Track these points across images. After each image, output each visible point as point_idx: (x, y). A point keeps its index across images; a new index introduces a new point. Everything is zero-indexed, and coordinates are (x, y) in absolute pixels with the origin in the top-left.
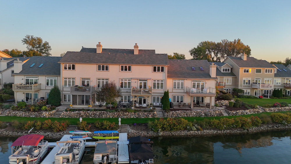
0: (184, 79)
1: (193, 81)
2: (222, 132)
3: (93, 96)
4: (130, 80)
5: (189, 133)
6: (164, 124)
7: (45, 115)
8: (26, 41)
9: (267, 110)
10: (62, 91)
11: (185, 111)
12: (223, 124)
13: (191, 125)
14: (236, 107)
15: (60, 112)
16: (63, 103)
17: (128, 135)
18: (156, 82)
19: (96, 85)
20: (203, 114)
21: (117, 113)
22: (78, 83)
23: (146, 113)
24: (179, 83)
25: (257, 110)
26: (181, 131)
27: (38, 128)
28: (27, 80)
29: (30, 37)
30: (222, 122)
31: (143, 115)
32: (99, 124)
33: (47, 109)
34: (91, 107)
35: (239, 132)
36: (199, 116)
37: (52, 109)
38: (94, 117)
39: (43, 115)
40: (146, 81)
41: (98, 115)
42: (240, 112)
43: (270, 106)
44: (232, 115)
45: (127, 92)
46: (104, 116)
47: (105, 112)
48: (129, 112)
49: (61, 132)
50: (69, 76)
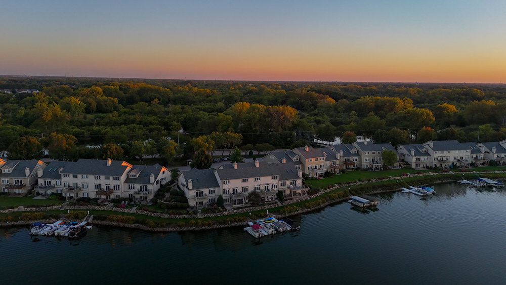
0: (286, 181)
1: (291, 181)
4: (260, 186)
9: (326, 191)
11: (291, 200)
13: (298, 208)
14: (312, 193)
16: (224, 204)
18: (273, 185)
19: (241, 191)
20: (299, 200)
21: (261, 207)
22: (231, 191)
24: (283, 183)
25: (321, 192)
28: (197, 193)
31: (273, 206)
35: (317, 208)
40: (268, 185)
41: (252, 209)
42: (315, 196)
43: (326, 188)
44: (311, 198)
48: (266, 206)
50: (226, 188)
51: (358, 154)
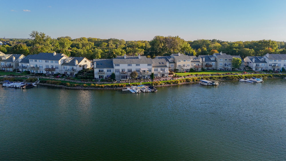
1: (161, 68)
4: (139, 69)
9: (186, 77)
11: (159, 79)
15: (118, 82)
16: (116, 78)
18: (149, 69)
19: (127, 71)
20: (165, 80)
21: (138, 81)
22: (121, 71)
23: (147, 81)
24: (156, 69)
25: (182, 77)
26: (159, 85)
28: (99, 70)
30: (171, 82)
34: (127, 79)
44: (174, 80)
45: (138, 74)
49: (125, 87)
50: (117, 69)
51: (215, 61)
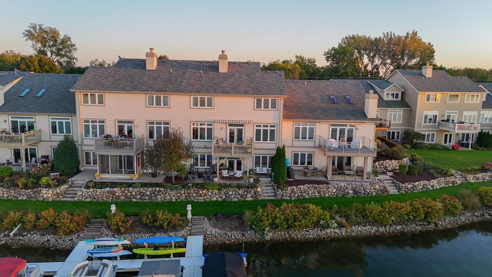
0: (316, 122)
1: (332, 125)
2: (388, 228)
3: (140, 156)
4: (211, 125)
5: (323, 232)
6: (276, 218)
7: (45, 196)
8: (30, 35)
9: (471, 178)
10: (80, 145)
11: (316, 186)
12: (390, 213)
13: (328, 216)
14: (412, 174)
15: (76, 189)
16: (85, 168)
17: (205, 239)
18: (262, 128)
19: (145, 135)
20: (351, 192)
21: (186, 192)
22: (112, 130)
23: (241, 192)
24: (304, 130)
25: (452, 179)
26: (308, 229)
27: (29, 226)
29: (38, 27)
30: (387, 210)
31: (235, 195)
32: (148, 218)
33: (51, 182)
34: (135, 178)
35: (419, 228)
36: (343, 195)
37: (60, 183)
38: (141, 198)
39: (41, 195)
40: (242, 125)
41: (147, 195)
42: (420, 185)
43: (475, 170)
44: (405, 191)
45: (206, 147)
46: (159, 197)
47: (162, 189)
48: (208, 190)
49: (75, 234)
50: (94, 117)
